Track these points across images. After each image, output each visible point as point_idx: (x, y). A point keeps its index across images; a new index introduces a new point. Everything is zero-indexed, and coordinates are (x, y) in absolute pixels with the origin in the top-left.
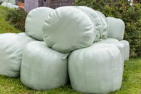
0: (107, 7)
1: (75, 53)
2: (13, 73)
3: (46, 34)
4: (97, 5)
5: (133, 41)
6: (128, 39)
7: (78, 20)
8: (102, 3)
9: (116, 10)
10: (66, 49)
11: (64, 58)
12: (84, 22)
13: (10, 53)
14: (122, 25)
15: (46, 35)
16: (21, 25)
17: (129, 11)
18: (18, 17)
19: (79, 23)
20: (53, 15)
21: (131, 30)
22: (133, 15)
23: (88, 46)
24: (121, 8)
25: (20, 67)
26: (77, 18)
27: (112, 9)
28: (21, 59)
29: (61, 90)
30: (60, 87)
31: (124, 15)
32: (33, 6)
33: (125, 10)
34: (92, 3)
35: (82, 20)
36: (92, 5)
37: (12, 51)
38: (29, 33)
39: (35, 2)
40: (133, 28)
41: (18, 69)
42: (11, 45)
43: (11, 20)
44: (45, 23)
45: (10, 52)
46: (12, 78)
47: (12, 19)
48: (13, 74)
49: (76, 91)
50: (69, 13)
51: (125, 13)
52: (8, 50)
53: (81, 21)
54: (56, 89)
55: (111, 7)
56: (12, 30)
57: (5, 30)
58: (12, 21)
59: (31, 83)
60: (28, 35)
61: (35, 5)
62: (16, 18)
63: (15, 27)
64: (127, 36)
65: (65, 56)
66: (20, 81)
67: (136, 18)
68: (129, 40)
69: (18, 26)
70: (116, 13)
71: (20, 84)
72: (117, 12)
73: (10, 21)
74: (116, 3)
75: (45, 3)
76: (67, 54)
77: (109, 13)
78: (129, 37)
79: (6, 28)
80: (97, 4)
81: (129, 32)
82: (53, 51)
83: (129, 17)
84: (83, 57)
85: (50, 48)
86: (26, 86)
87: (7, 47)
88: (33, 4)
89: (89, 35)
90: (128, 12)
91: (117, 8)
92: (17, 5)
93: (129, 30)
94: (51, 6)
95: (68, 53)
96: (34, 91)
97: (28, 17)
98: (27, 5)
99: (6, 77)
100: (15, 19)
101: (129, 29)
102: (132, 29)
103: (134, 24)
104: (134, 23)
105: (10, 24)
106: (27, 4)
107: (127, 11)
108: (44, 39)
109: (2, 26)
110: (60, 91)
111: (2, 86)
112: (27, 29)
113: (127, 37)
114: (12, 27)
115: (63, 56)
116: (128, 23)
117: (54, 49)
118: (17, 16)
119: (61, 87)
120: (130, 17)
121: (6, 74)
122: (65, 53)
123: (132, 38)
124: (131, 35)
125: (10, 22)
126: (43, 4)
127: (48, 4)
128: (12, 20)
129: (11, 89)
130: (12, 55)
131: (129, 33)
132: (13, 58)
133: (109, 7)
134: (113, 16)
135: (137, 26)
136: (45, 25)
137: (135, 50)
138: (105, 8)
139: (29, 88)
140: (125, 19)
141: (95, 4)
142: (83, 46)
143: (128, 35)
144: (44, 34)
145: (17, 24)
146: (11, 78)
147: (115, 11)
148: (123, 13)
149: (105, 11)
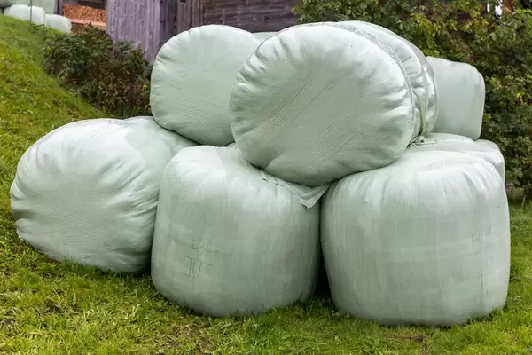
0: (419, 19)
1: (352, 186)
2: (125, 260)
3: (245, 122)
4: (382, 14)
5: (516, 142)
6: (495, 135)
7: (361, 74)
8: (399, 9)
9: (450, 32)
10: (316, 173)
11: (312, 202)
12: (381, 79)
13: (117, 188)
14: (478, 87)
15: (246, 124)
16: (104, 89)
17: (497, 35)
18: (91, 58)
19: (364, 82)
20: (274, 55)
21: (505, 104)
22: (511, 50)
23: (391, 161)
24: (468, 26)
25: (151, 238)
26: (359, 64)
27: (439, 29)
28: (155, 208)
29: (301, 314)
30: (294, 304)
31: (481, 48)
32: (140, 18)
33: (485, 31)
34: (363, 6)
35: (374, 72)
36: (364, 15)
37: (124, 183)
38: (166, 117)
39: (148, 6)
40: (513, 97)
41: (143, 245)
42: (118, 160)
43: (66, 70)
44: (241, 84)
45: (115, 185)
46: (122, 275)
47: (68, 69)
48: (124, 262)
49: (352, 318)
50: (328, 46)
51: (483, 44)
52: (109, 179)
53: (369, 76)
54: (282, 310)
55: (434, 21)
56: (73, 107)
57: (52, 108)
58: (70, 78)
59: (196, 291)
60: (164, 124)
61: (148, 16)
62: (85, 64)
63: (84, 95)
64: (493, 124)
65: (314, 195)
66: (153, 288)
67: (521, 59)
68: (501, 139)
69: (94, 94)
70: (452, 41)
71: (156, 296)
72: (453, 39)
73: (61, 76)
74: (450, 8)
75: (182, 6)
76: (319, 189)
77: (425, 43)
78: (499, 127)
79: (54, 102)
80: (383, 10)
81: (499, 109)
82: (272, 180)
83: (496, 58)
84: (383, 199)
85: (259, 167)
86: (176, 304)
87: (106, 169)
88: (140, 11)
89: (398, 123)
90: (494, 39)
91: (453, 24)
92: (62, 15)
93: (499, 102)
94: (204, 19)
95: (325, 185)
96: (210, 319)
97: (161, 59)
98: (115, 16)
99: (101, 274)
100: (80, 66)
101: (499, 99)
102: (508, 101)
103: (517, 81)
104: (518, 79)
105: (62, 86)
106: (118, 11)
107: (493, 34)
108: (238, 139)
109: (41, 94)
110: (298, 317)
111: (97, 302)
112: (158, 103)
113: (494, 129)
114: (72, 95)
115: (304, 198)
116: (493, 79)
117: (274, 174)
118: (86, 55)
119: (298, 303)
120: (500, 56)
121: (102, 264)
122: (312, 187)
123: (511, 131)
124: (507, 121)
125: (63, 78)
126: (176, 11)
127: (193, 10)
128: (69, 72)
129: (130, 313)
130: (125, 196)
131: (497, 116)
132: (127, 207)
133: (429, 22)
134: (441, 54)
135: (526, 87)
136: (243, 90)
137: (521, 175)
138: (412, 25)
139: (188, 309)
140: (483, 64)
141: (376, 11)
142: (377, 161)
143: (497, 122)
144: (239, 120)
145: (88, 86)
146: (118, 276)
147: (446, 36)
148: (474, 42)
149: (412, 36)
